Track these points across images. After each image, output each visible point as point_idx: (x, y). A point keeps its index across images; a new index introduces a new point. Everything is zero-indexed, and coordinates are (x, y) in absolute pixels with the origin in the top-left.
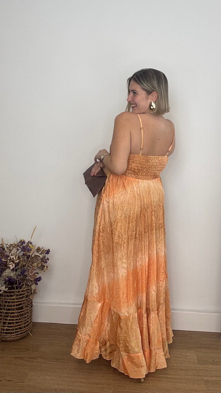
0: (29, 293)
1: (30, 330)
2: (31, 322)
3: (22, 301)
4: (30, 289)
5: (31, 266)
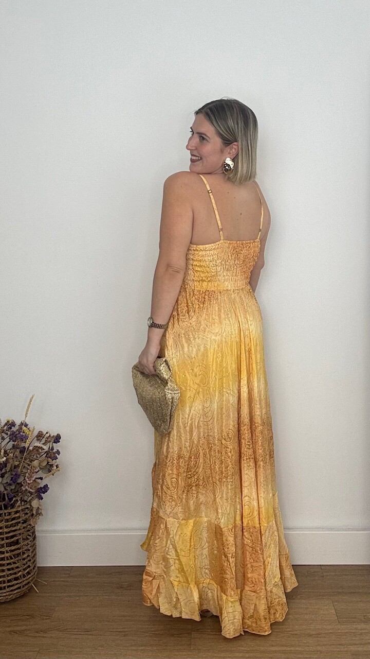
1: (34, 580)
2: (35, 567)
3: (17, 530)
4: (29, 507)
5: (28, 467)
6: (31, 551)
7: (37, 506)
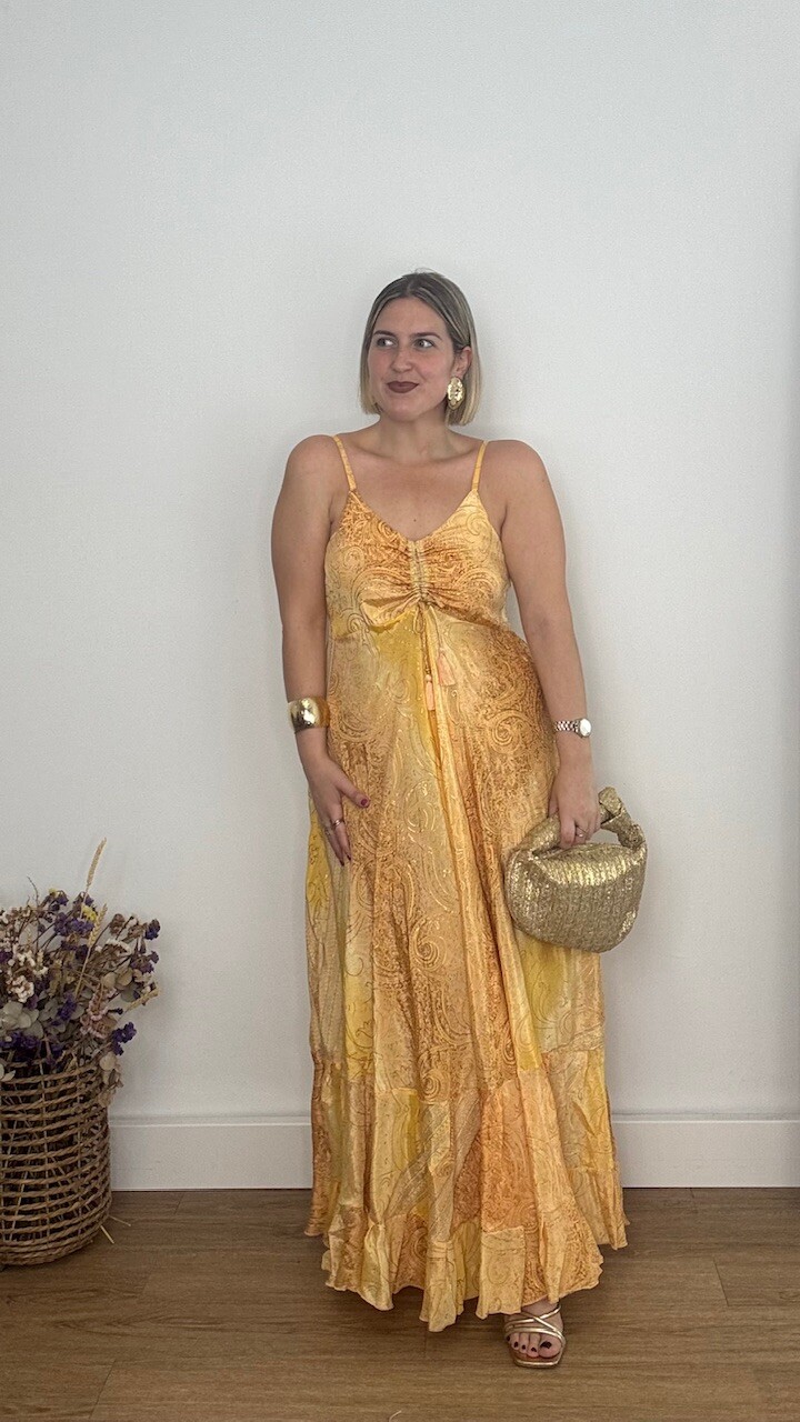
0: (95, 1085)
1: (105, 1218)
3: (69, 1116)
4: (95, 1069)
5: (94, 988)
6: (99, 1158)
7: (111, 1068)
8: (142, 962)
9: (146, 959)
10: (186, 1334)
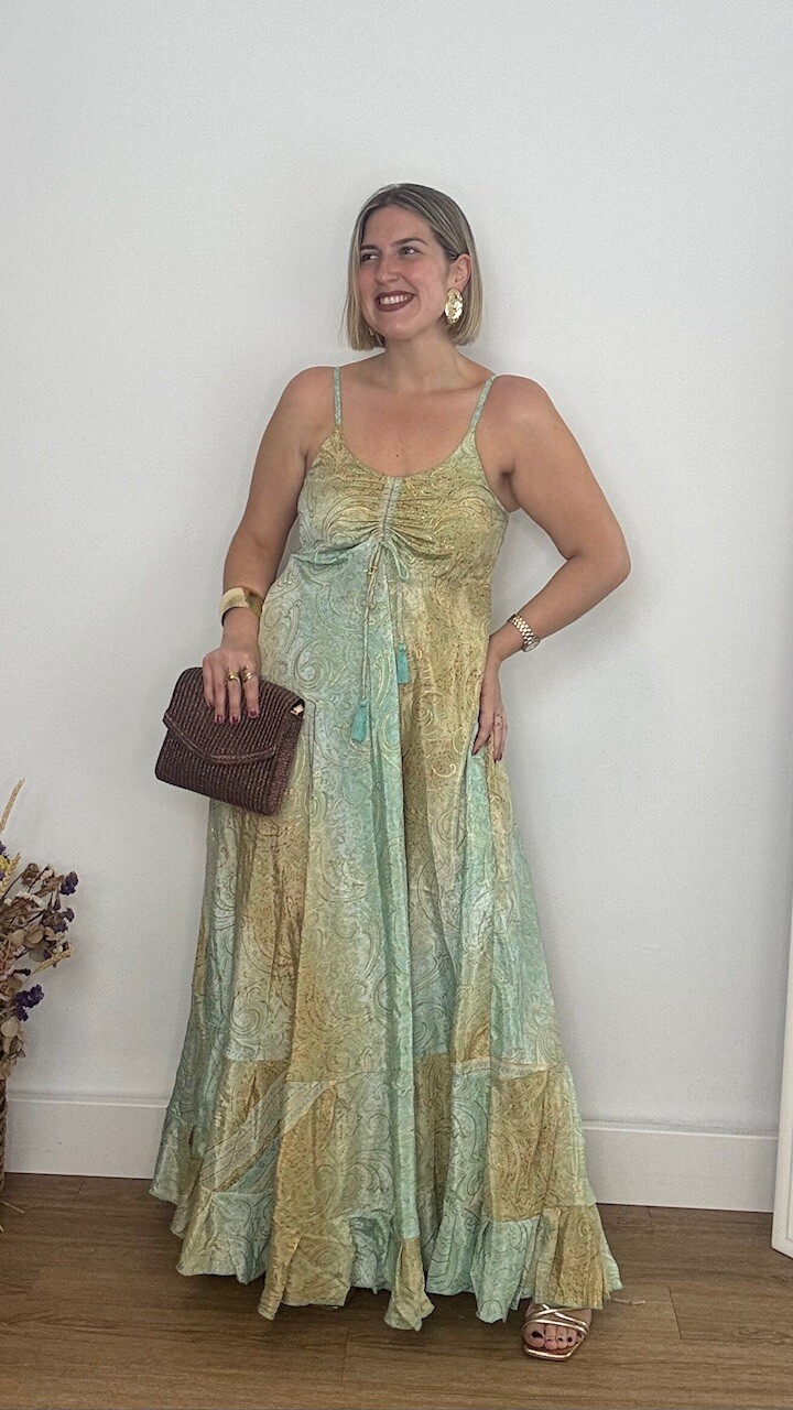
7: (13, 1035)
8: (56, 919)
9: (60, 917)
10: (78, 1336)
